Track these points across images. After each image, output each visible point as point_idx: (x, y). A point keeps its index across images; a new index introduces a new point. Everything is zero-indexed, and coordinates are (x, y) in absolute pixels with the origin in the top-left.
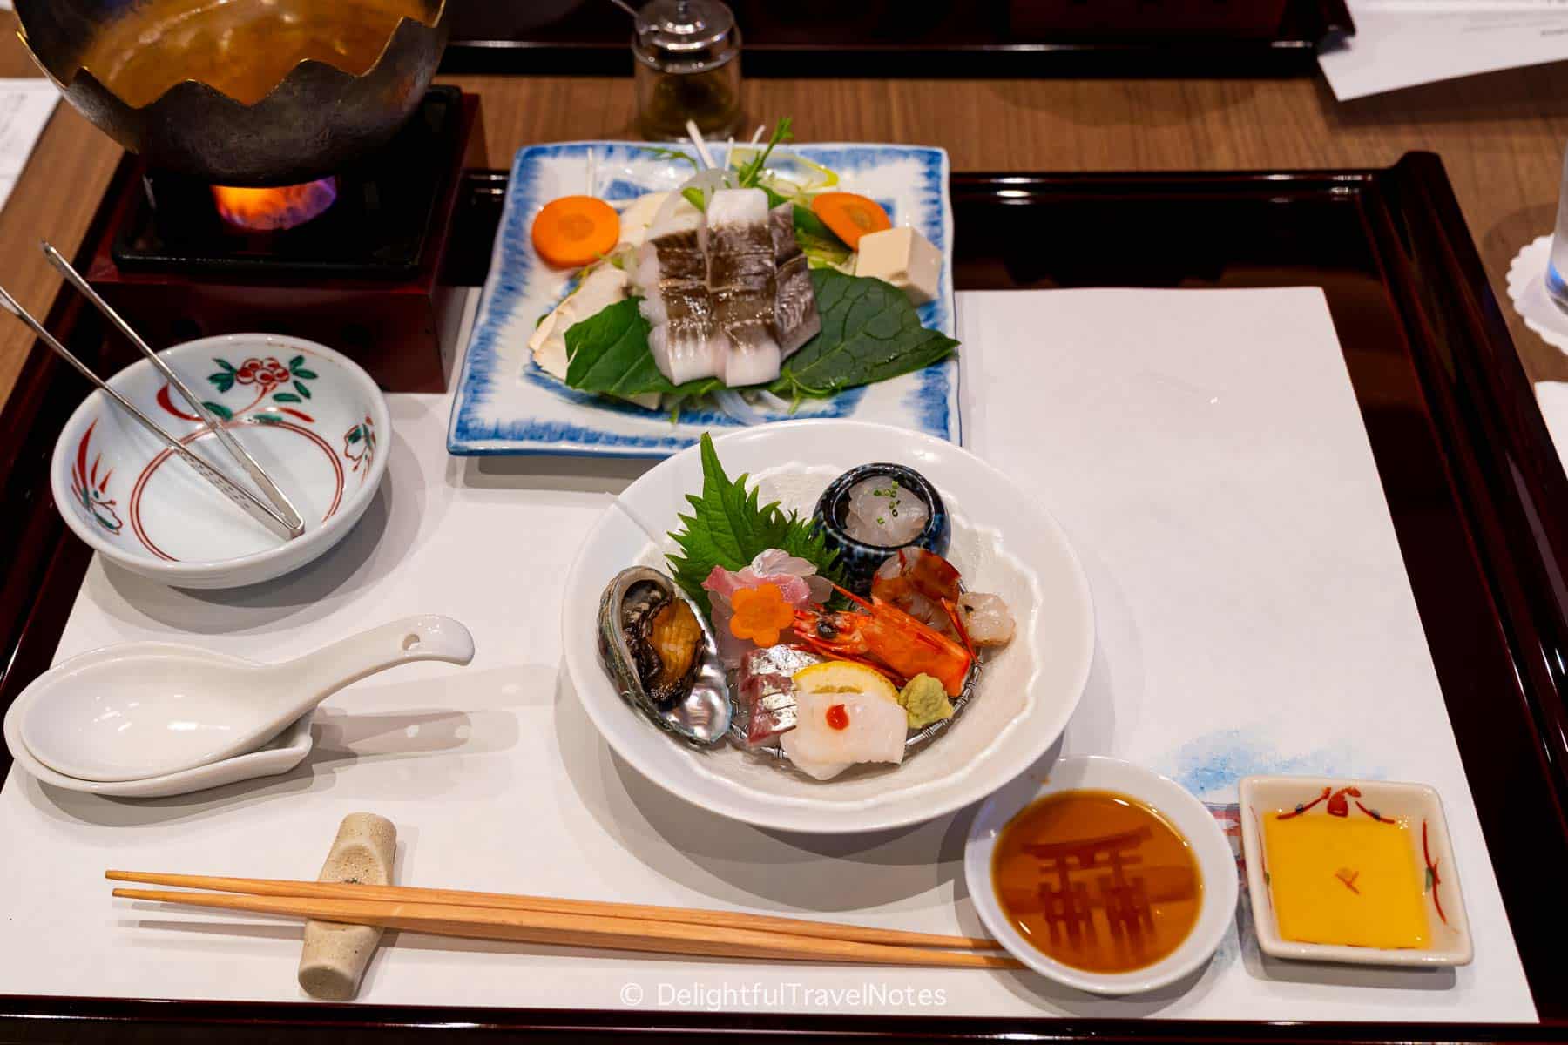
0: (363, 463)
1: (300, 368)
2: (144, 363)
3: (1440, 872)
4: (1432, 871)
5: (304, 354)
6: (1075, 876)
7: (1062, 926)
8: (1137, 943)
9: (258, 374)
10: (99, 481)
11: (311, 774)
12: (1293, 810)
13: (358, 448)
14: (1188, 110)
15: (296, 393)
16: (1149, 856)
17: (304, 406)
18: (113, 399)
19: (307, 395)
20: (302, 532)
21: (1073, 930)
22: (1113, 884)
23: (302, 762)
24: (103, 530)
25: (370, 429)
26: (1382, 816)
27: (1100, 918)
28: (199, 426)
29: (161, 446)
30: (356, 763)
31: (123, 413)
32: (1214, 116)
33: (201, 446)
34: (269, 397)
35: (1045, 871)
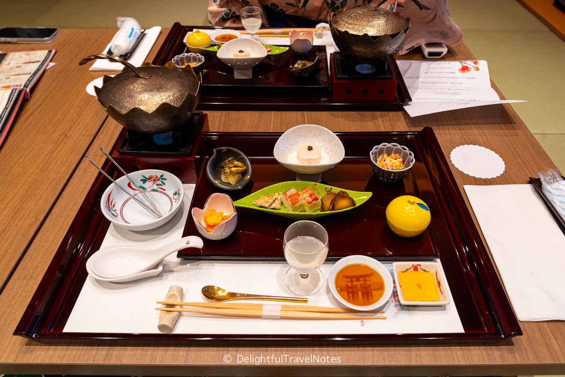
0: (177, 200)
1: (162, 177)
2: (124, 177)
3: (440, 283)
4: (439, 283)
5: (164, 174)
6: (354, 283)
7: (351, 295)
8: (368, 299)
9: (153, 179)
10: (113, 205)
11: (163, 276)
12: (405, 270)
13: (176, 197)
14: (374, 118)
15: (162, 184)
16: (373, 279)
17: (163, 187)
18: (117, 184)
19: (164, 184)
20: (162, 216)
21: (353, 296)
22: (364, 286)
23: (160, 273)
24: (113, 217)
25: (179, 192)
26: (426, 270)
27: (360, 293)
28: (137, 192)
29: (128, 196)
30: (173, 273)
31: (119, 189)
32: (380, 120)
33: (138, 196)
34: (155, 185)
35: (347, 282)
